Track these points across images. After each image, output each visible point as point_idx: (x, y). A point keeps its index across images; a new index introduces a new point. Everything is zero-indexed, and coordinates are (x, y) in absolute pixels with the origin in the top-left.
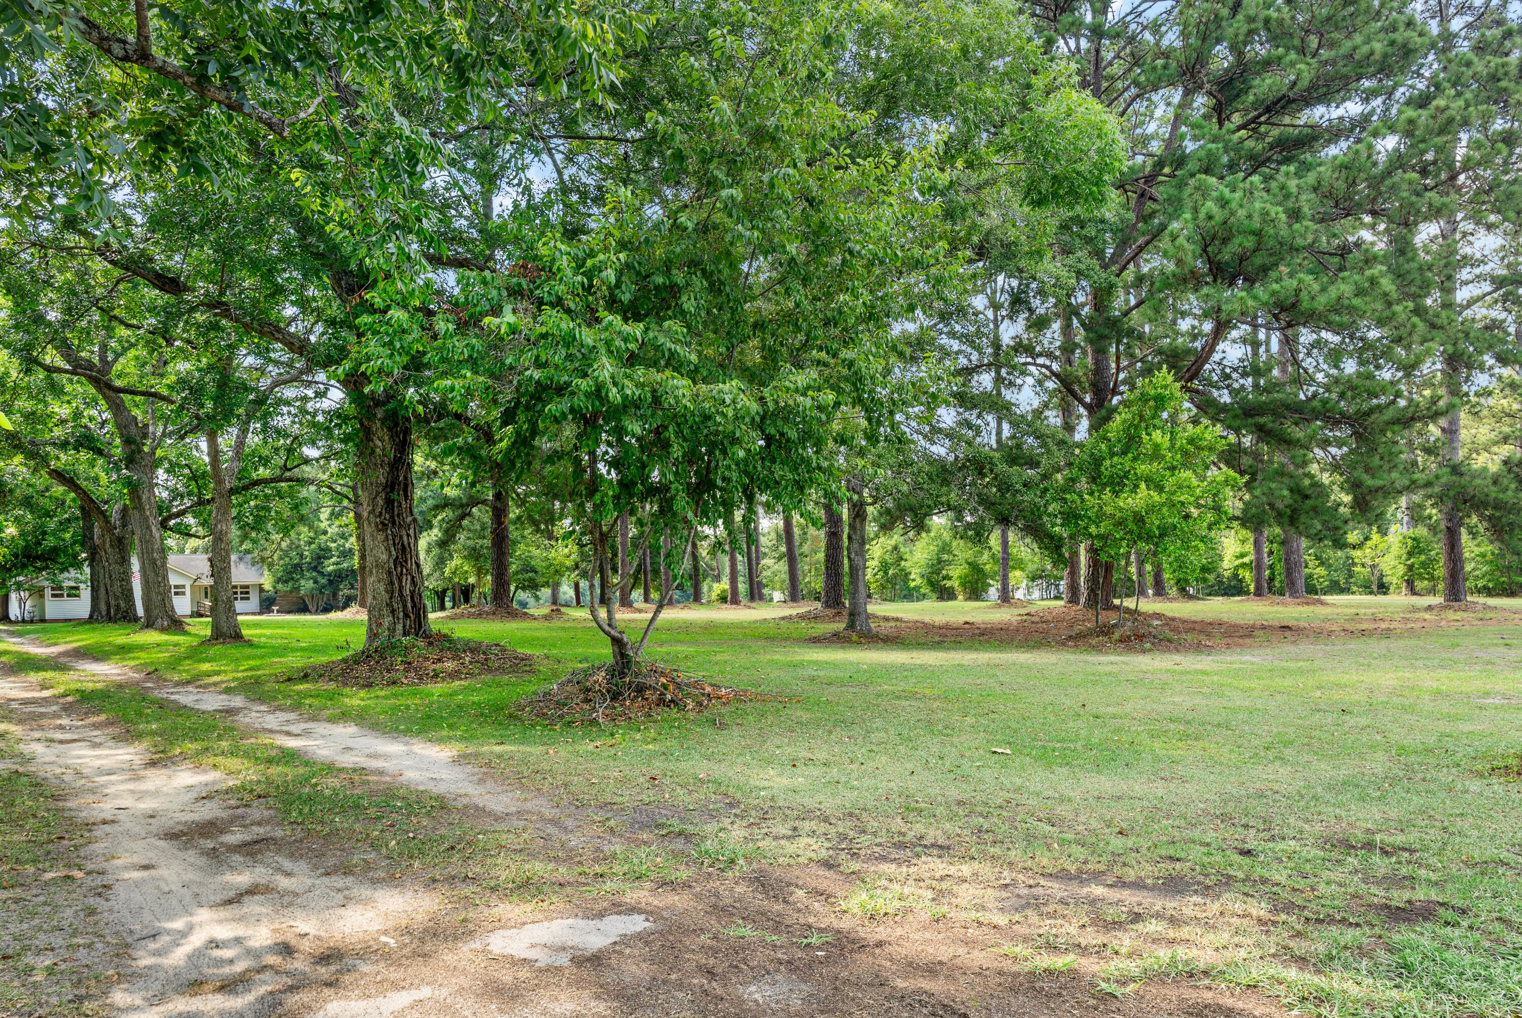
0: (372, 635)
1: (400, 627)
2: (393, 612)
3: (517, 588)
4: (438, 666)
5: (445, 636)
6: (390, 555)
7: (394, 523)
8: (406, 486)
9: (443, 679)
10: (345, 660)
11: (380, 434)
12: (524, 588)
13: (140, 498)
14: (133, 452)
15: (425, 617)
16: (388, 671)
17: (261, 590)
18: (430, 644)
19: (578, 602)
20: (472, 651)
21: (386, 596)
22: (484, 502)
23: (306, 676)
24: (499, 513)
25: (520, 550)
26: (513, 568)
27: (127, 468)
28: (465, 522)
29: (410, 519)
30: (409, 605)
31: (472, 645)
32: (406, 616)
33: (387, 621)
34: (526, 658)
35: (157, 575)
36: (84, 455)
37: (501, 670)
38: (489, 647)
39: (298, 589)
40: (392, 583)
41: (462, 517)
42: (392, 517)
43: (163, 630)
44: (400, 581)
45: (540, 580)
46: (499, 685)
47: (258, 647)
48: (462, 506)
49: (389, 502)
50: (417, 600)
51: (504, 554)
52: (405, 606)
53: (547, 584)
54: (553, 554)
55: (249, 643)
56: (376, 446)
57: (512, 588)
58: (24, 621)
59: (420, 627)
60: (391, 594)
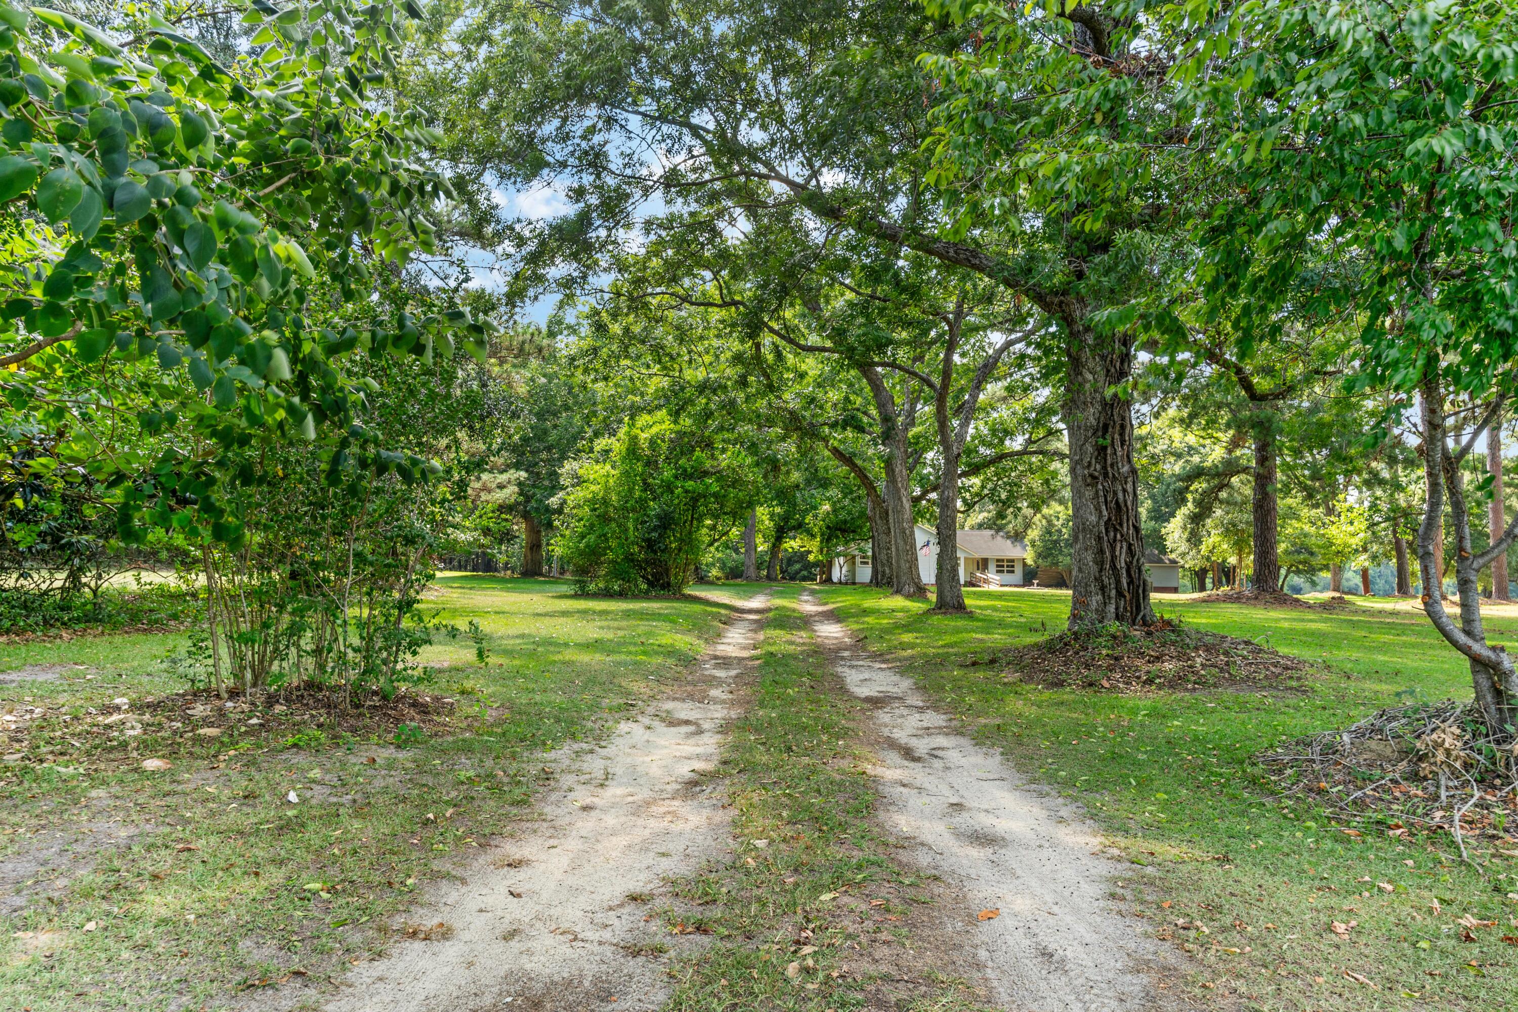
0: (1075, 617)
1: (1112, 608)
2: (1103, 588)
3: (1289, 572)
4: (1154, 668)
5: (1169, 623)
6: (1100, 516)
7: (1106, 475)
8: (1123, 427)
9: (1160, 687)
10: (1037, 646)
11: (1091, 364)
12: (1298, 572)
13: (893, 471)
14: (889, 429)
15: (1146, 597)
16: (1087, 667)
17: (1025, 565)
18: (1149, 634)
19: (1367, 590)
20: (1208, 649)
21: (1094, 569)
22: (1245, 470)
23: (993, 661)
24: (1263, 480)
25: (1291, 528)
26: (1281, 548)
27: (883, 444)
28: (1223, 495)
29: (1126, 469)
30: (1124, 581)
31: (1209, 640)
32: (1120, 594)
33: (1096, 600)
34: (1292, 666)
35: (906, 543)
36: (850, 433)
37: (1250, 681)
38: (1235, 644)
39: (1057, 564)
40: (1101, 551)
41: (1221, 487)
42: (1104, 468)
43: (909, 596)
44: (1113, 550)
45: (1318, 561)
46: (1243, 707)
47: (978, 620)
48: (1218, 475)
49: (1101, 450)
50: (1135, 575)
51: (1269, 529)
52: (1118, 582)
53: (1326, 567)
54: (1332, 531)
55: (970, 615)
56: (1086, 381)
57: (1283, 572)
58: (840, 583)
59: (1138, 609)
60: (1100, 564)
